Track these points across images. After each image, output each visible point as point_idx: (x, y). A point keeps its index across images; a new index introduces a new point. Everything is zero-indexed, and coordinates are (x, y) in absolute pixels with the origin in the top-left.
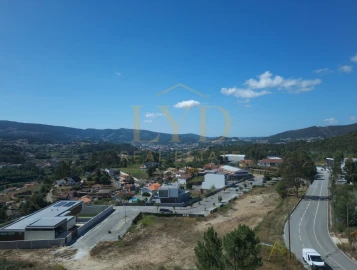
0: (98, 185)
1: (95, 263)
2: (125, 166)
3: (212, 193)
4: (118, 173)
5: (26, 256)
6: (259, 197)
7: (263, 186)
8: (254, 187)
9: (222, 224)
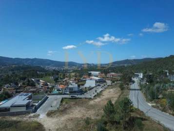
0: (29, 87)
1: (51, 119)
2: (42, 77)
3: (91, 89)
4: (39, 81)
5: (14, 118)
6: (111, 90)
7: (112, 85)
8: (108, 86)
9: (100, 101)
